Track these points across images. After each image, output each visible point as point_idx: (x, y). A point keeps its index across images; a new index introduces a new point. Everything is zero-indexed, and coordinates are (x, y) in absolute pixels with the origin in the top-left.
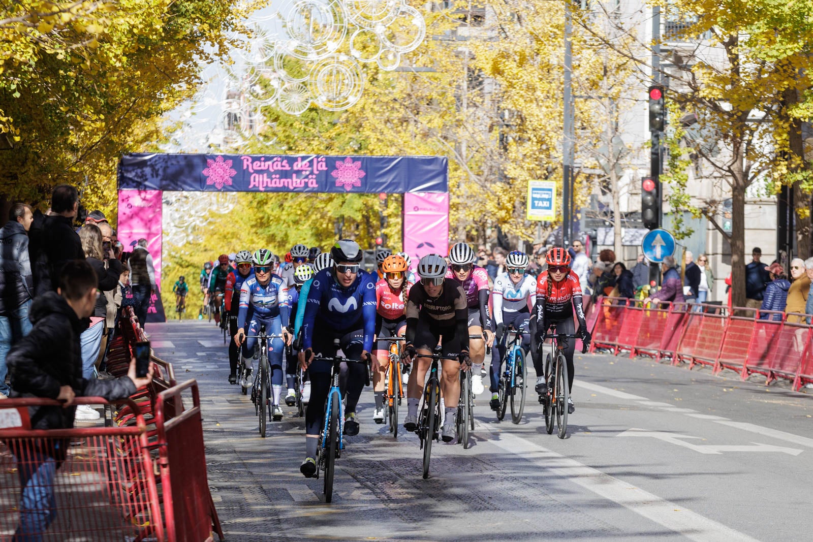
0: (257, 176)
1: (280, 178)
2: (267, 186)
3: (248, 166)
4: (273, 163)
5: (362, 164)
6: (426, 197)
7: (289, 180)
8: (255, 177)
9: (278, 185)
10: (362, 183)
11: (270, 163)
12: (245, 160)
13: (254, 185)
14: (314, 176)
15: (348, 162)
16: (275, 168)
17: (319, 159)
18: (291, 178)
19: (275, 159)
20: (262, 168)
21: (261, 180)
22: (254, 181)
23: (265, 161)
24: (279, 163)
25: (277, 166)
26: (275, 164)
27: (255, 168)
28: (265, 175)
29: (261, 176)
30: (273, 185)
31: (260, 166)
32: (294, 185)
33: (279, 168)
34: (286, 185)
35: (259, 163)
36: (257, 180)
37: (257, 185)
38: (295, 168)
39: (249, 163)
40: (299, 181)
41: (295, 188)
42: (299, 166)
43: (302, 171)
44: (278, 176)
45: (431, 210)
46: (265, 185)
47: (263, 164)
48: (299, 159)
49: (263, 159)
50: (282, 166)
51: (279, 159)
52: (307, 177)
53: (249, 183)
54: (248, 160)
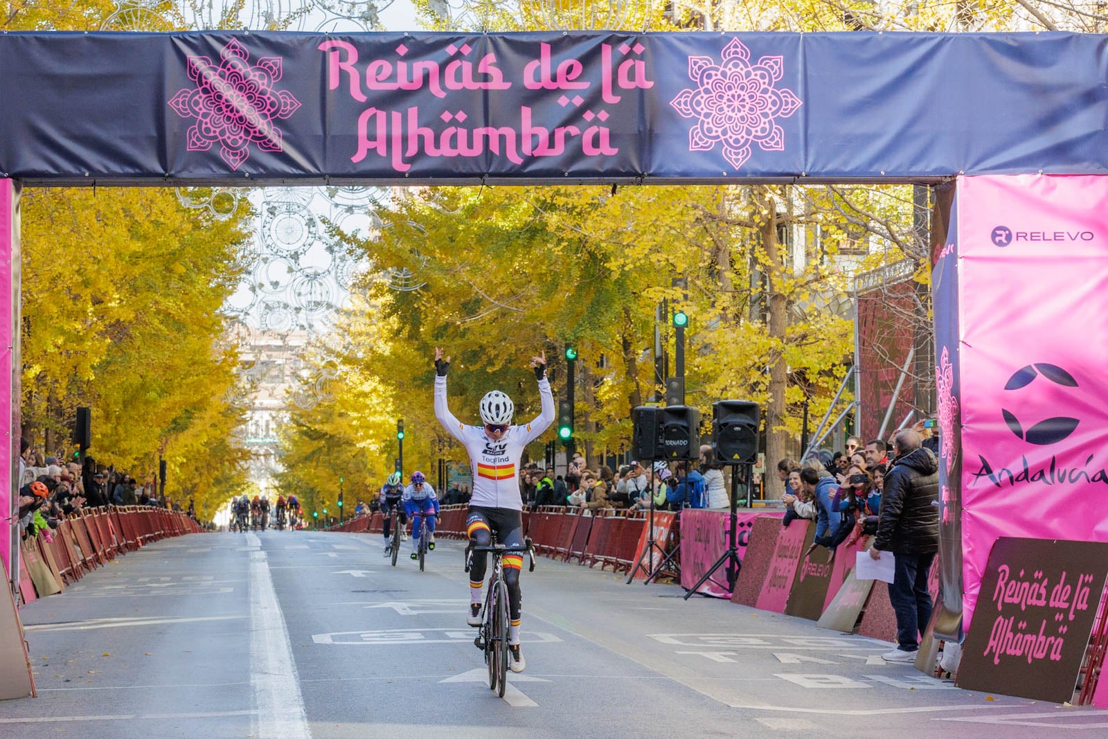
0: (381, 116)
1: (469, 126)
2: (421, 153)
3: (343, 76)
4: (443, 67)
5: (790, 62)
6: (1037, 190)
7: (509, 132)
8: (373, 119)
9: (463, 150)
10: (790, 139)
11: (429, 64)
12: (332, 59)
13: (372, 152)
14: (603, 115)
15: (736, 60)
16: (451, 84)
17: (624, 48)
18: (515, 122)
19: (451, 50)
20: (402, 83)
21: (397, 132)
22: (372, 137)
23: (409, 57)
24: (467, 67)
25: (458, 76)
26: (451, 70)
27: (373, 86)
28: (413, 112)
29: (396, 116)
30: (446, 151)
31: (392, 77)
32: (527, 149)
33: (469, 83)
34: (495, 148)
35: (386, 67)
36: (381, 131)
37: (382, 151)
38: (529, 81)
39: (349, 66)
40: (543, 134)
41: (531, 160)
42: (546, 73)
43: (558, 91)
44: (461, 116)
45: (1057, 237)
46: (413, 150)
47: (402, 67)
48: (545, 49)
49: (402, 50)
50: (476, 76)
51: (467, 50)
52: (575, 117)
53: (352, 143)
54: (343, 58)
